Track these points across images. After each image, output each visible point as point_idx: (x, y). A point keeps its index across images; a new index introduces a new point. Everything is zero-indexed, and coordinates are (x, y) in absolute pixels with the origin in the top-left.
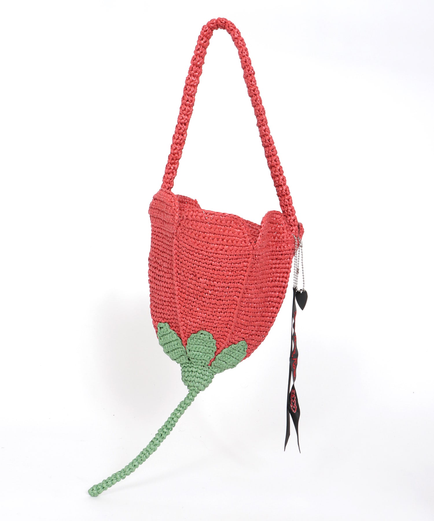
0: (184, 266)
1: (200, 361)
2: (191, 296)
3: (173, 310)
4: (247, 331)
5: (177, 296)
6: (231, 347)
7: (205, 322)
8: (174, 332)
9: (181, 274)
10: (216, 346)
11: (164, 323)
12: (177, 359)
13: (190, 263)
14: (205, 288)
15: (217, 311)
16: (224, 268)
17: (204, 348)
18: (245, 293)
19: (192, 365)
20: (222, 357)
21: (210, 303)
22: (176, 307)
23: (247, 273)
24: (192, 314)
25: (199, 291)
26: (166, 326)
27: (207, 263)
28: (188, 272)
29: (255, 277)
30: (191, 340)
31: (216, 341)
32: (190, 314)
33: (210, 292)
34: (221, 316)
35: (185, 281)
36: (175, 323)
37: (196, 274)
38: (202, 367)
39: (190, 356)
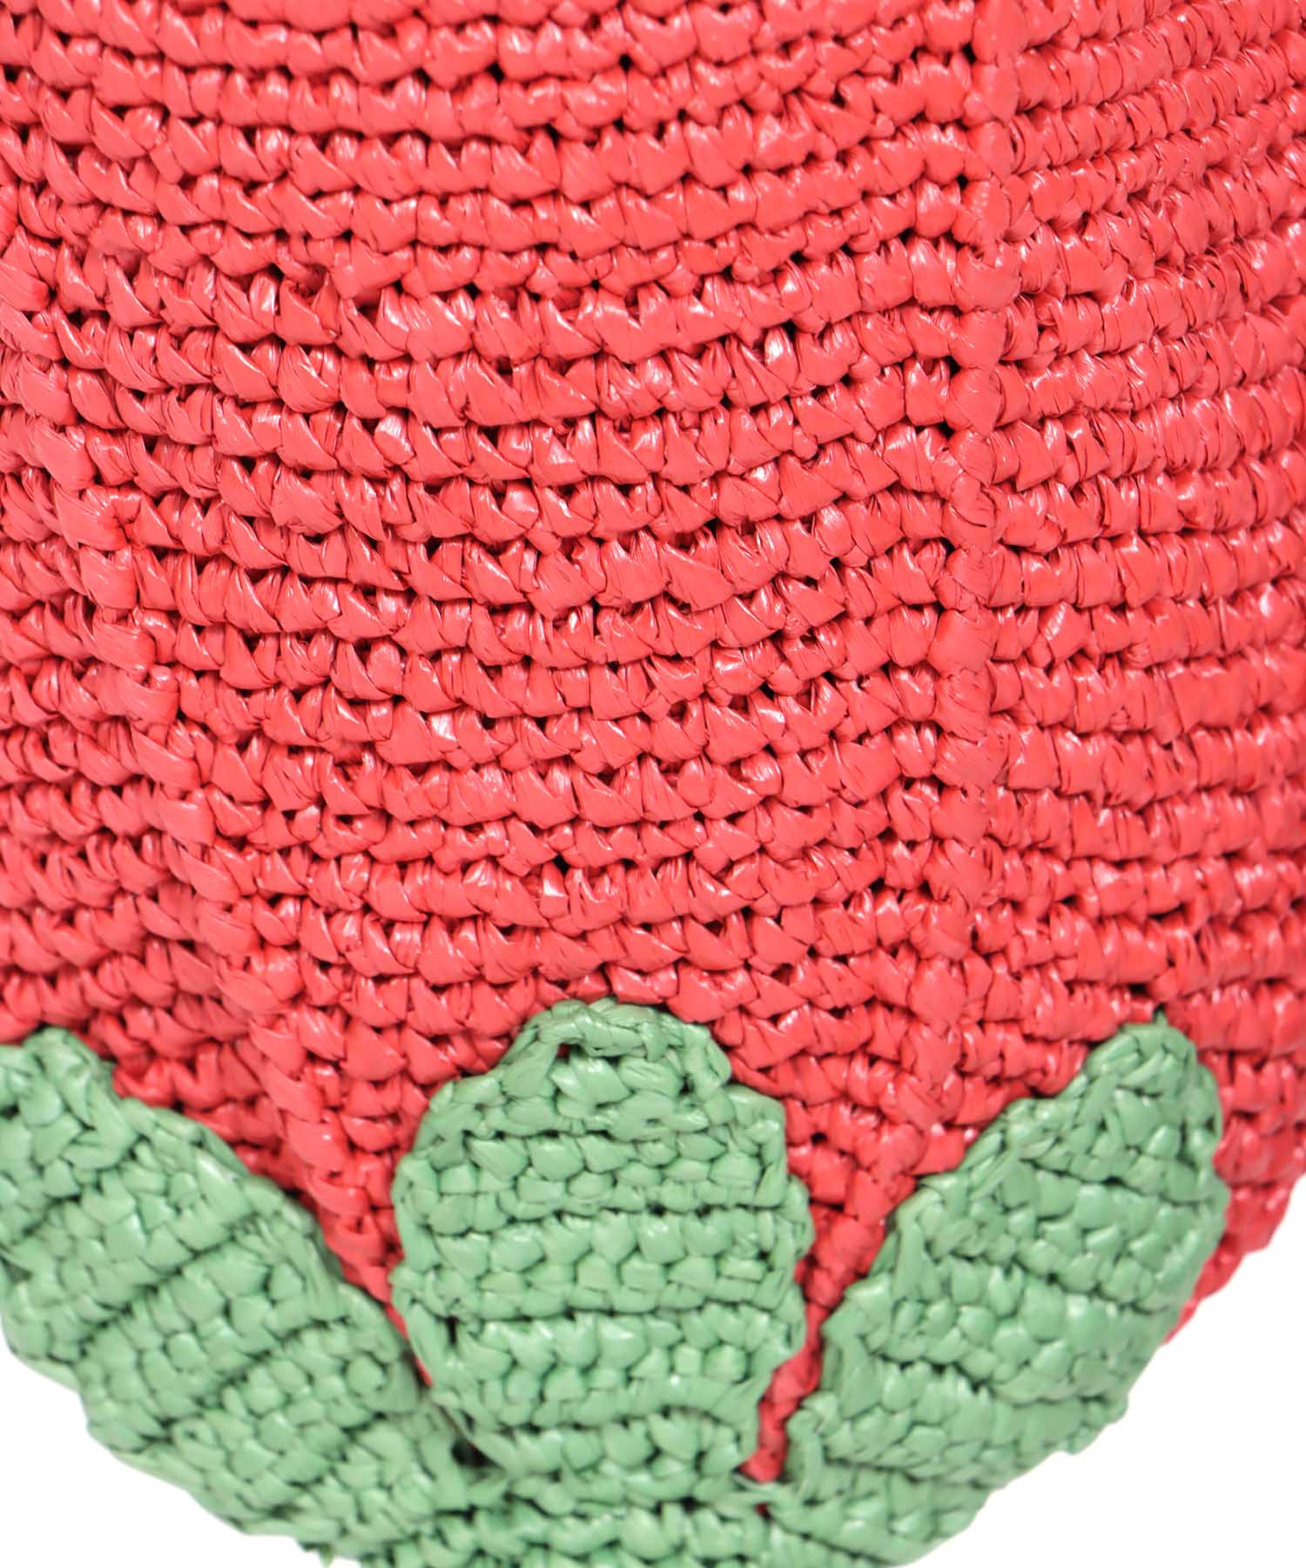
0: (119, 189)
1: (625, 1445)
2: (308, 581)
3: (105, 832)
4: (1157, 874)
5: (124, 618)
6: (992, 1140)
7: (578, 876)
8: (185, 1127)
9: (105, 317)
10: (794, 1171)
11: (18, 1041)
12: (305, 1501)
13: (209, 127)
14: (479, 415)
15: (706, 696)
16: (679, 80)
17: (637, 1249)
18: (1023, 350)
19: (532, 1526)
20: (907, 1312)
21: (597, 609)
22: (136, 779)
23: (989, 72)
24: (386, 818)
25: (407, 480)
26: (60, 1073)
27: (432, 69)
28: (206, 260)
29: (1116, 114)
30: (438, 1171)
31: (775, 1107)
32: (346, 820)
33: (558, 456)
34: (770, 750)
35: (191, 388)
36: (177, 992)
37: (321, 251)
38: (673, 1513)
39: (475, 1409)
